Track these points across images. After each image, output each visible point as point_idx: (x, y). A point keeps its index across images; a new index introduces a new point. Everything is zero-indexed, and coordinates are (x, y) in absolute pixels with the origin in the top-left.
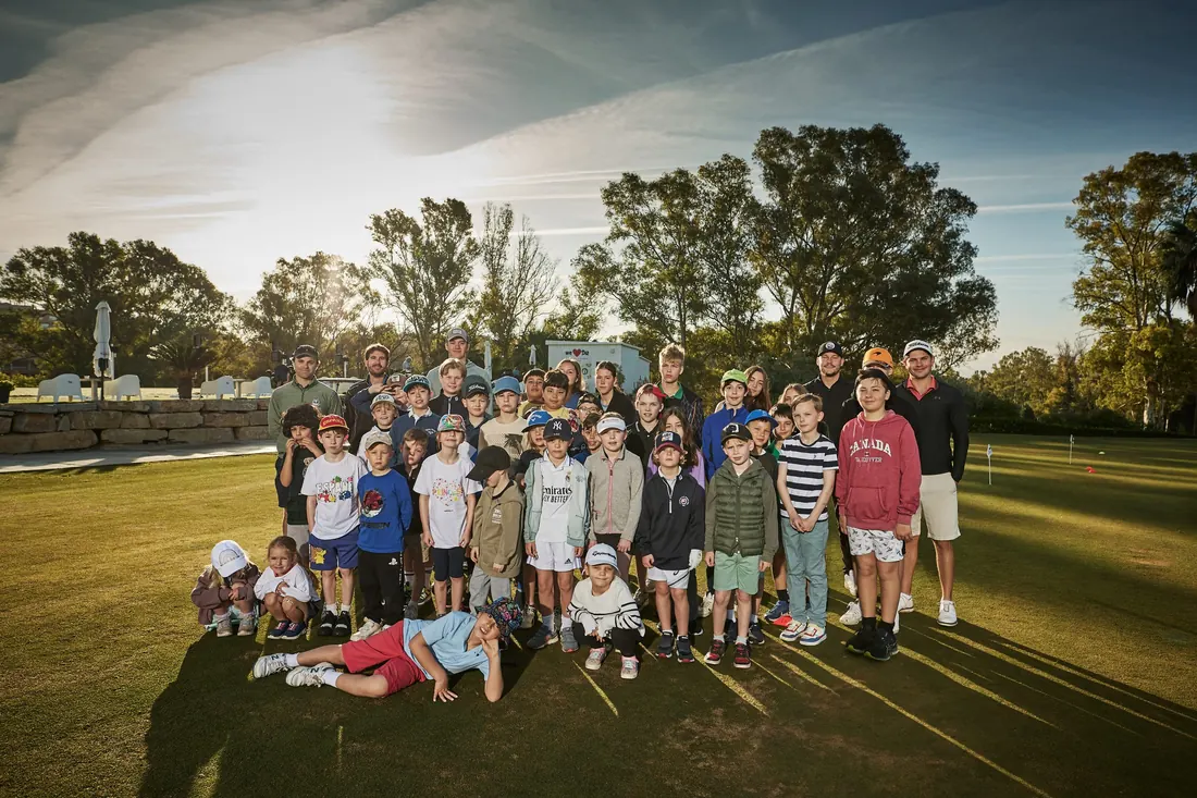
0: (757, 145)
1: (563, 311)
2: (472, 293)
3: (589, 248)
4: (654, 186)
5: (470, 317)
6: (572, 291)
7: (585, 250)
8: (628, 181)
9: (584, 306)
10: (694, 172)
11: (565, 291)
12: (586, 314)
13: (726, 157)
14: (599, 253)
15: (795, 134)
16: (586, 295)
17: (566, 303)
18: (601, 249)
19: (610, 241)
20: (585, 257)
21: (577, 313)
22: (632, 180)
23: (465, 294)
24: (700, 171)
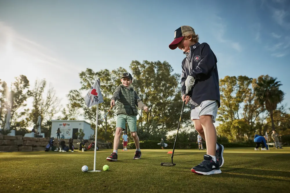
0: (131, 64)
1: (63, 116)
2: (28, 110)
3: (73, 91)
4: (97, 73)
5: (27, 119)
6: (67, 109)
7: (71, 91)
8: (88, 71)
9: (71, 115)
10: (110, 71)
11: (64, 109)
12: (71, 117)
13: (121, 68)
14: (77, 93)
15: (142, 63)
16: (72, 111)
17: (64, 113)
18: (77, 92)
19: (81, 90)
20: (71, 94)
21: (68, 117)
22: (90, 71)
23: (25, 110)
24: (113, 71)
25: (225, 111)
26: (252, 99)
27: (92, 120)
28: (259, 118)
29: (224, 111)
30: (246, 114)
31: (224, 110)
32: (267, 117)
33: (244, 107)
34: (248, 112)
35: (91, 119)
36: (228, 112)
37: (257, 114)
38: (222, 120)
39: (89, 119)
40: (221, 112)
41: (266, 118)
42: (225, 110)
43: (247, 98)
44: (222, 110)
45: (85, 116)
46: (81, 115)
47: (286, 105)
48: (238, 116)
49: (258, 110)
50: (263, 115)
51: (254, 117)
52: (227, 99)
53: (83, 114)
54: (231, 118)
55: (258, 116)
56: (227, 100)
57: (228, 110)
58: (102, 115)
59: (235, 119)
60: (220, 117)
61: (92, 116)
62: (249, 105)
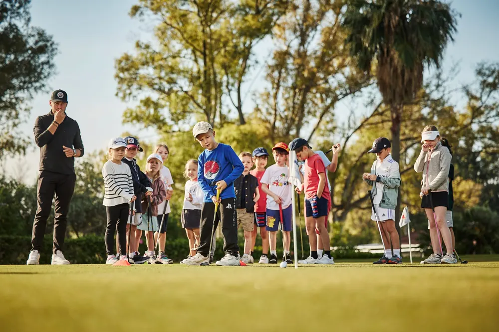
25: (179, 72)
26: (314, 27)
28: (332, 121)
29: (174, 76)
30: (275, 97)
31: (172, 70)
32: (367, 119)
33: (272, 62)
34: (286, 88)
36: (193, 79)
37: (329, 101)
38: (158, 121)
40: (160, 78)
41: (362, 125)
42: (181, 67)
43: (291, 18)
44: (161, 67)
47: (453, 70)
48: (239, 108)
49: (333, 81)
50: (352, 112)
51: (310, 116)
52: (195, 9)
54: (207, 113)
55: (331, 110)
56: (194, 19)
57: (195, 70)
59: (224, 119)
60: (147, 102)
62: (298, 51)
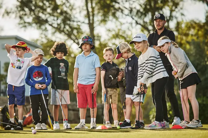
27: (46, 30)
35: (43, 27)
39: (34, 25)
45: (21, 18)
46: (8, 13)
53: (14, 9)
58: (78, 10)
61: (43, 16)
